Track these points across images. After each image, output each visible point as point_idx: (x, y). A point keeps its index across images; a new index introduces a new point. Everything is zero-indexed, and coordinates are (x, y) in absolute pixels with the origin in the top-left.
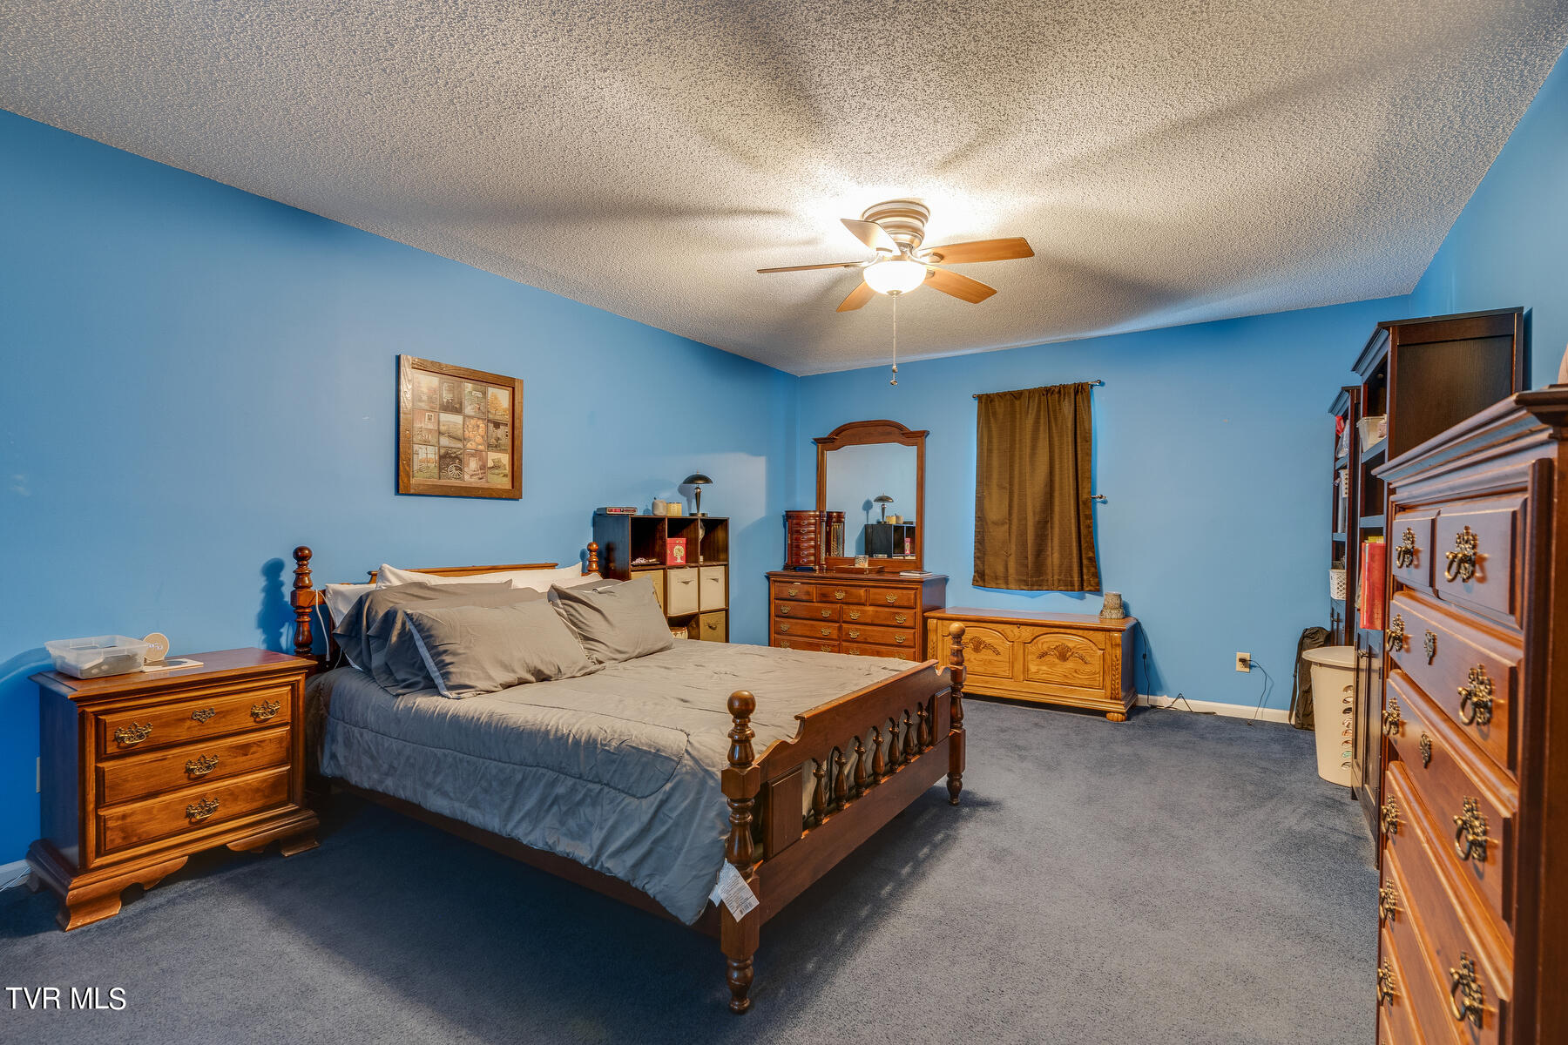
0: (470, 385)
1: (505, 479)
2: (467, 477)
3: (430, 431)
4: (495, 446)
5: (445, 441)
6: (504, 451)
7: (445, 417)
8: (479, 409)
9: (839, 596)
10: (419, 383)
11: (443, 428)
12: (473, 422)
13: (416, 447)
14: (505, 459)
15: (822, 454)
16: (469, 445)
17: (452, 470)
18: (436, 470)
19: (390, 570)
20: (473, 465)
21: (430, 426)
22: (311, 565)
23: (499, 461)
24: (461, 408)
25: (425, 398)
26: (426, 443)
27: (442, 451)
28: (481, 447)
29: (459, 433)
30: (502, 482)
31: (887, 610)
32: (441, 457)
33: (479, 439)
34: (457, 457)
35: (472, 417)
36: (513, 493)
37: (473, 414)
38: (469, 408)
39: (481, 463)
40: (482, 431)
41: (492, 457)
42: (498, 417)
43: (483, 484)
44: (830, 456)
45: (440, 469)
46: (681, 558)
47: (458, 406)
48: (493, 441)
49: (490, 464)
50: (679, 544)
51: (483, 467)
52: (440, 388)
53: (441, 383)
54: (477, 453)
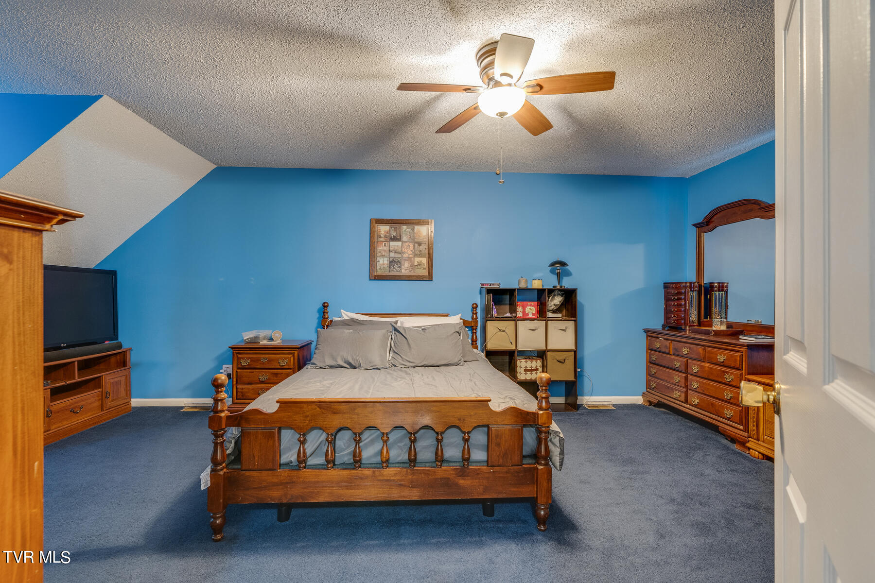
0: (405, 227)
1: (424, 270)
2: (403, 271)
3: (385, 251)
4: (420, 255)
5: (392, 255)
6: (424, 257)
7: (392, 243)
8: (410, 237)
9: (685, 351)
10: (380, 229)
11: (391, 249)
12: (407, 244)
13: (378, 258)
14: (424, 260)
15: (700, 237)
16: (404, 255)
17: (396, 268)
18: (388, 268)
19: (344, 313)
20: (406, 264)
21: (385, 248)
22: (329, 309)
23: (421, 262)
24: (400, 238)
25: (383, 236)
26: (383, 256)
27: (391, 259)
28: (411, 256)
29: (400, 250)
30: (424, 273)
31: (719, 368)
32: (390, 262)
33: (410, 252)
34: (398, 262)
35: (407, 242)
36: (430, 278)
37: (406, 240)
38: (405, 237)
39: (411, 264)
40: (412, 247)
41: (417, 260)
42: (420, 240)
43: (412, 274)
44: (707, 237)
45: (390, 268)
46: (533, 314)
47: (399, 237)
48: (418, 252)
49: (416, 263)
50: (531, 305)
51: (412, 265)
52: (390, 230)
53: (391, 227)
54: (409, 259)
